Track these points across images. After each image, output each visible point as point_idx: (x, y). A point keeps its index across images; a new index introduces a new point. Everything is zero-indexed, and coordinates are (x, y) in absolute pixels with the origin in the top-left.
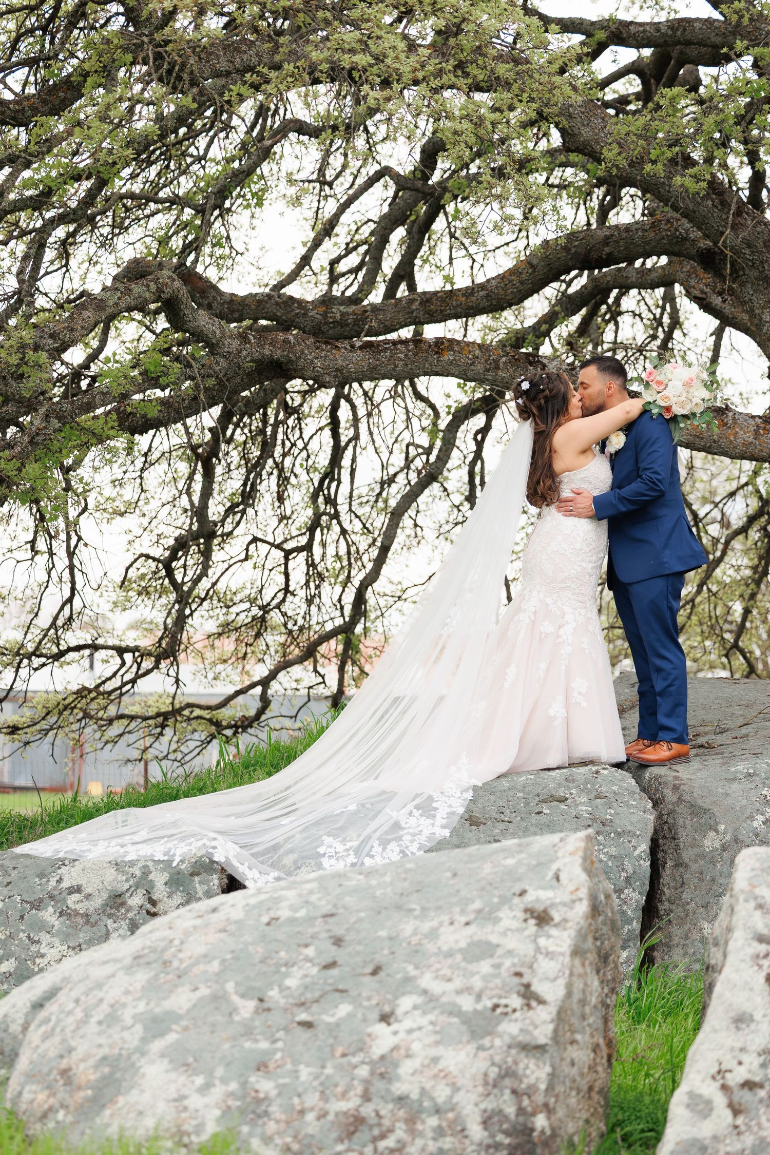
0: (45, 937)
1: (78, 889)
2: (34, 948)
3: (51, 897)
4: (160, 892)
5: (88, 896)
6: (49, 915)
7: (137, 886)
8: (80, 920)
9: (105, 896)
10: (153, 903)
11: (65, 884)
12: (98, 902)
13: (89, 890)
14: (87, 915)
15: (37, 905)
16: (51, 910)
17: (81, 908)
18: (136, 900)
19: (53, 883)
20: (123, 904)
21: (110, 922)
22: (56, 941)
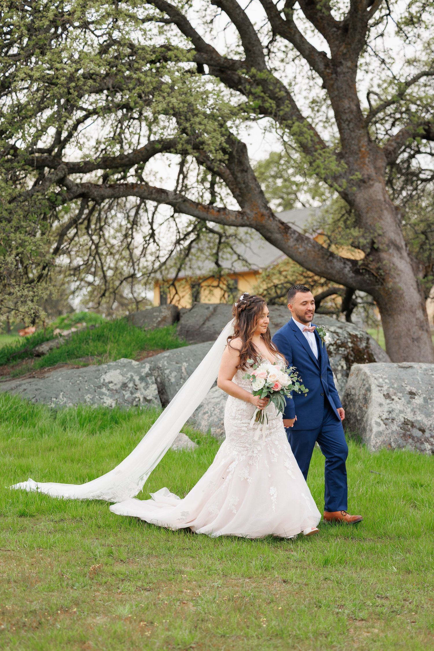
0: (105, 397)
1: (112, 382)
2: (102, 401)
3: (103, 385)
4: (137, 382)
5: (115, 384)
6: (104, 390)
7: (130, 380)
8: (115, 392)
9: (121, 384)
10: (136, 386)
11: (107, 381)
12: (119, 386)
13: (115, 382)
14: (116, 390)
15: (100, 387)
16: (104, 389)
17: (114, 388)
18: (131, 385)
19: (102, 381)
20: (127, 386)
21: (124, 392)
22: (109, 398)
